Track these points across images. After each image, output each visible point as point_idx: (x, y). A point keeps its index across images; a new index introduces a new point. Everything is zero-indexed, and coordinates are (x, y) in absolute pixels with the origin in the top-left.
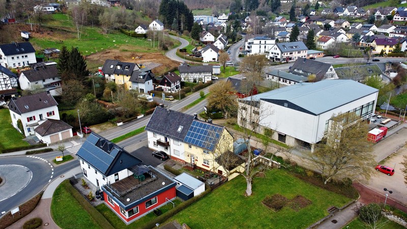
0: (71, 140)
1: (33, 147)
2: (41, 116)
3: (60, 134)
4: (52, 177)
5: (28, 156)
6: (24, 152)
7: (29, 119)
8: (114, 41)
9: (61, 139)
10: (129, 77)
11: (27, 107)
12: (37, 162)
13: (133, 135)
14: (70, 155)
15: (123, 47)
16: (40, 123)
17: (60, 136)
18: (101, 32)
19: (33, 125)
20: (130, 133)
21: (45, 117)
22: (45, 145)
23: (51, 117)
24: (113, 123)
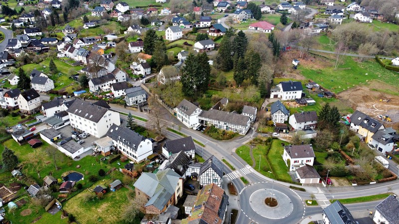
0: (317, 186)
1: (294, 183)
2: (302, 161)
3: (312, 179)
4: (304, 214)
5: (291, 189)
6: (288, 185)
7: (295, 162)
8: (366, 74)
9: (311, 182)
10: (372, 134)
11: (296, 154)
12: (295, 197)
13: (363, 201)
14: (316, 201)
15: (375, 84)
16: (301, 166)
17: (311, 181)
18: (356, 60)
19: (296, 166)
20: (361, 198)
21: (305, 162)
22: (301, 184)
23: (308, 163)
24: (349, 181)
